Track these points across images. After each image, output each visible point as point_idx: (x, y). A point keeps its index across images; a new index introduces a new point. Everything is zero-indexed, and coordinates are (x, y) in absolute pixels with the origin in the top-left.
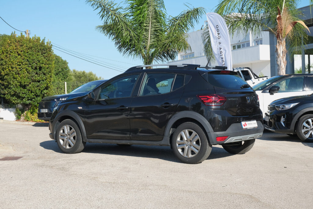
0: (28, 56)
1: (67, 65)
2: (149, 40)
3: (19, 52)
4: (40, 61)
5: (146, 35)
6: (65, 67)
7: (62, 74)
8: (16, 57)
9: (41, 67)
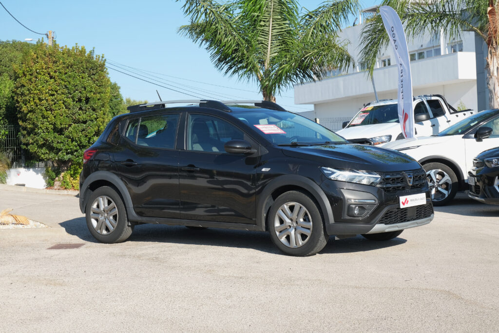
0: (66, 79)
1: (119, 91)
2: (269, 50)
3: (51, 73)
4: (87, 88)
5: (263, 42)
6: (115, 95)
8: (47, 81)
9: (89, 98)
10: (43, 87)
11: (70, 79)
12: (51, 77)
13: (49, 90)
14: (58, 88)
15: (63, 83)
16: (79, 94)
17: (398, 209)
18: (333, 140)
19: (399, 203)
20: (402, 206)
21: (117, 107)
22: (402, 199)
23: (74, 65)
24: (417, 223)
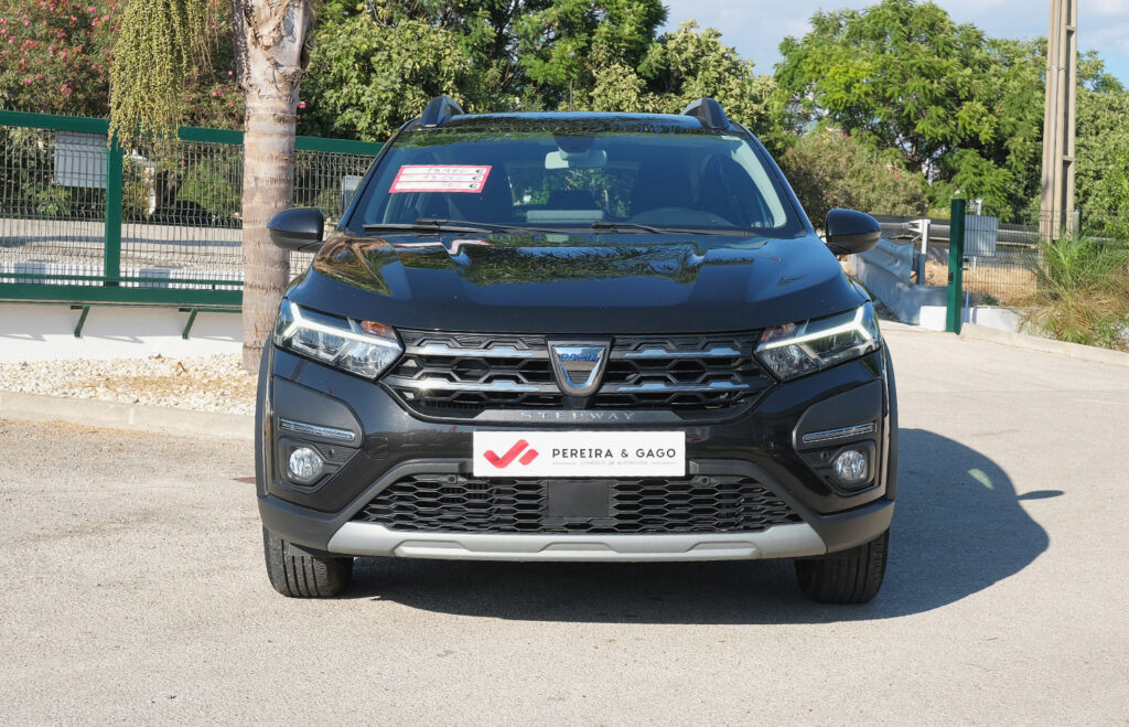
17: (461, 476)
20: (482, 468)
22: (483, 441)
24: (608, 547)
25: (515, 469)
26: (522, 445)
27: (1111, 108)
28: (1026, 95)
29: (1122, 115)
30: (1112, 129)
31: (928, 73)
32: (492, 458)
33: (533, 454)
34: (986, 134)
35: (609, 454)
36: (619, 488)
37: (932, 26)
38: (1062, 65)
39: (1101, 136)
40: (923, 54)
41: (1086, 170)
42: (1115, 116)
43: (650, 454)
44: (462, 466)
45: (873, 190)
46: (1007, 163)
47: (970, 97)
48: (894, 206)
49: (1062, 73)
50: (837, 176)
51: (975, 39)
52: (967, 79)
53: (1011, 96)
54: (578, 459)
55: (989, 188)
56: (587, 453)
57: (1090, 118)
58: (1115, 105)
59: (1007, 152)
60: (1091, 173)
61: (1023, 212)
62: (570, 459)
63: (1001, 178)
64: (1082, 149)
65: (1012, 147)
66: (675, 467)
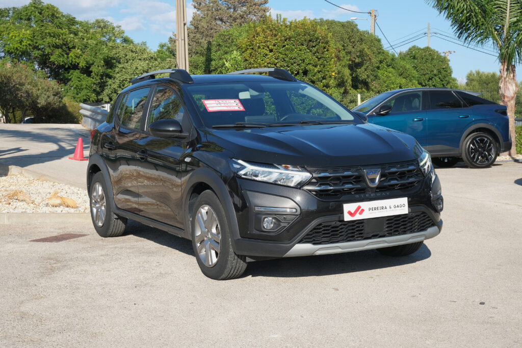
0: (283, 53)
1: (448, 64)
2: (508, 15)
3: (270, 47)
4: (306, 61)
5: (501, 6)
6: (444, 67)
7: (440, 78)
8: (266, 55)
9: (307, 71)
10: (262, 60)
11: (287, 52)
12: (271, 51)
13: (268, 63)
14: (277, 61)
15: (281, 56)
16: (297, 67)
17: (340, 221)
18: (343, 119)
19: (342, 213)
20: (347, 218)
21: (446, 79)
22: (348, 207)
23: (293, 37)
24: (385, 242)
25: (358, 217)
26: (359, 207)
27: (132, 51)
28: (99, 47)
29: (137, 54)
30: (133, 60)
31: (53, 35)
32: (350, 213)
33: (363, 210)
34: (82, 64)
35: (386, 208)
36: (388, 220)
37: (53, 15)
38: (183, 38)
39: (129, 63)
40: (51, 28)
41: (126, 79)
42: (134, 55)
43: (398, 206)
44: (340, 217)
45: (39, 89)
46: (92, 76)
47: (74, 47)
48: (49, 97)
49: (183, 41)
50: (22, 84)
51: (72, 21)
52: (72, 39)
53: (92, 47)
54: (376, 211)
55: (85, 86)
56: (379, 208)
57: (124, 56)
58: (134, 50)
59: (91, 72)
60: (128, 80)
61: (100, 97)
62: (374, 211)
63: (90, 82)
64: (123, 70)
65: (93, 70)
66: (405, 210)
